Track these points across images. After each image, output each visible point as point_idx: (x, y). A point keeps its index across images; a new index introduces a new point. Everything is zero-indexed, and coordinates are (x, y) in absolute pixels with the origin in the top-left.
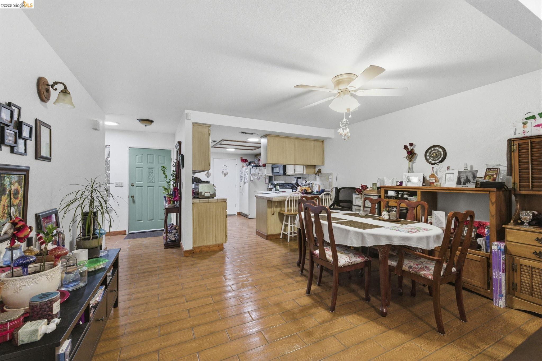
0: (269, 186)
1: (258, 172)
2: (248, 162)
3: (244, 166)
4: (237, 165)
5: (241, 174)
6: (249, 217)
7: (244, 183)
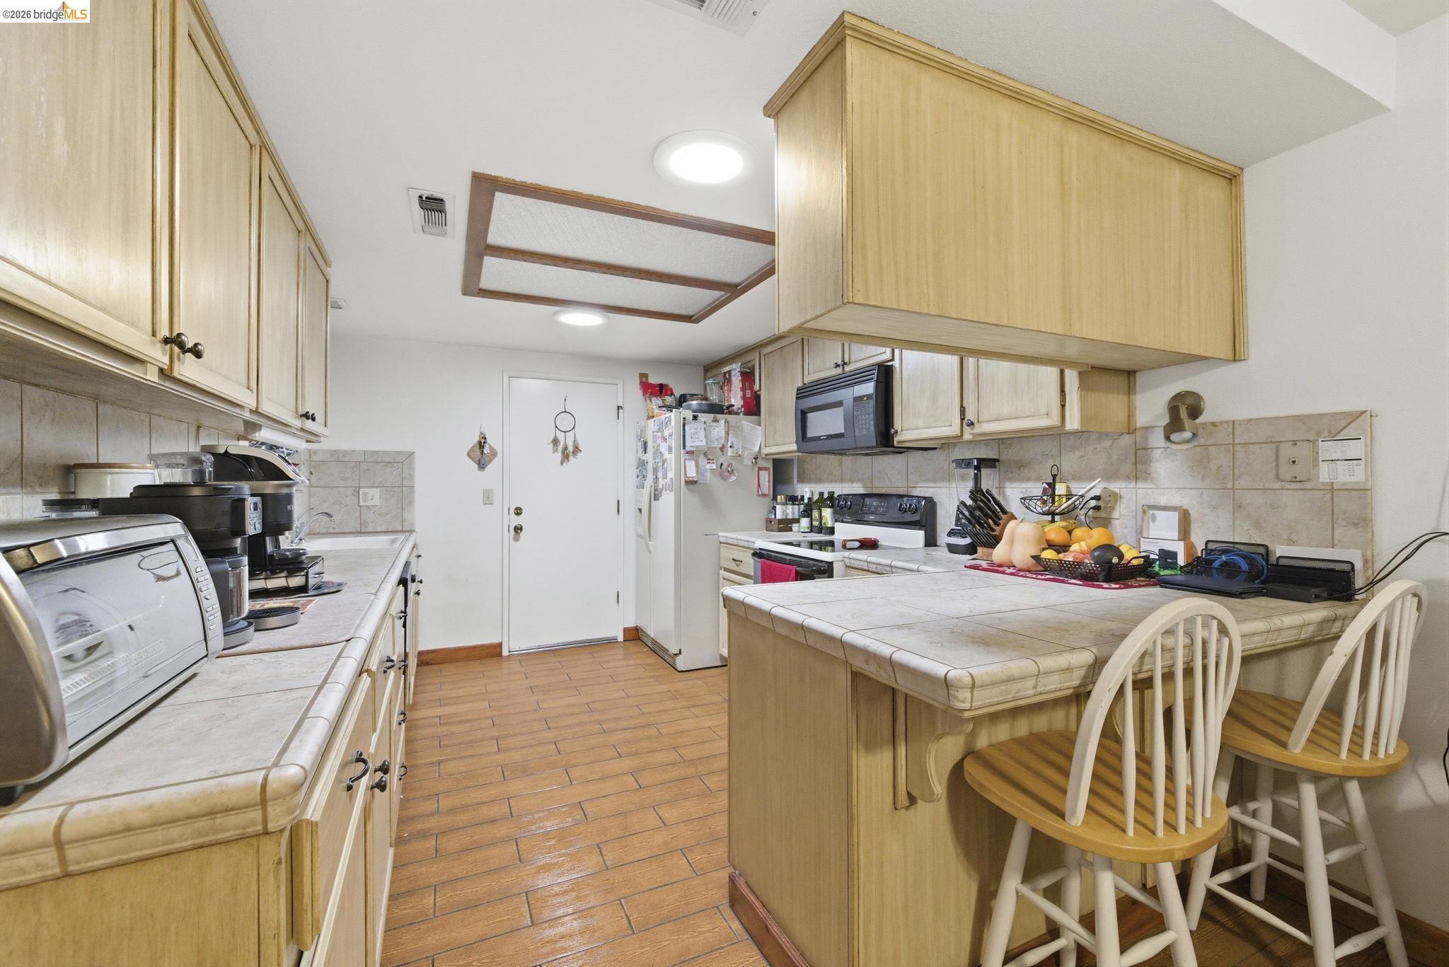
0: (778, 507)
1: (723, 441)
2: (672, 394)
3: (656, 411)
4: (621, 411)
5: (641, 450)
6: (681, 663)
7: (656, 495)
